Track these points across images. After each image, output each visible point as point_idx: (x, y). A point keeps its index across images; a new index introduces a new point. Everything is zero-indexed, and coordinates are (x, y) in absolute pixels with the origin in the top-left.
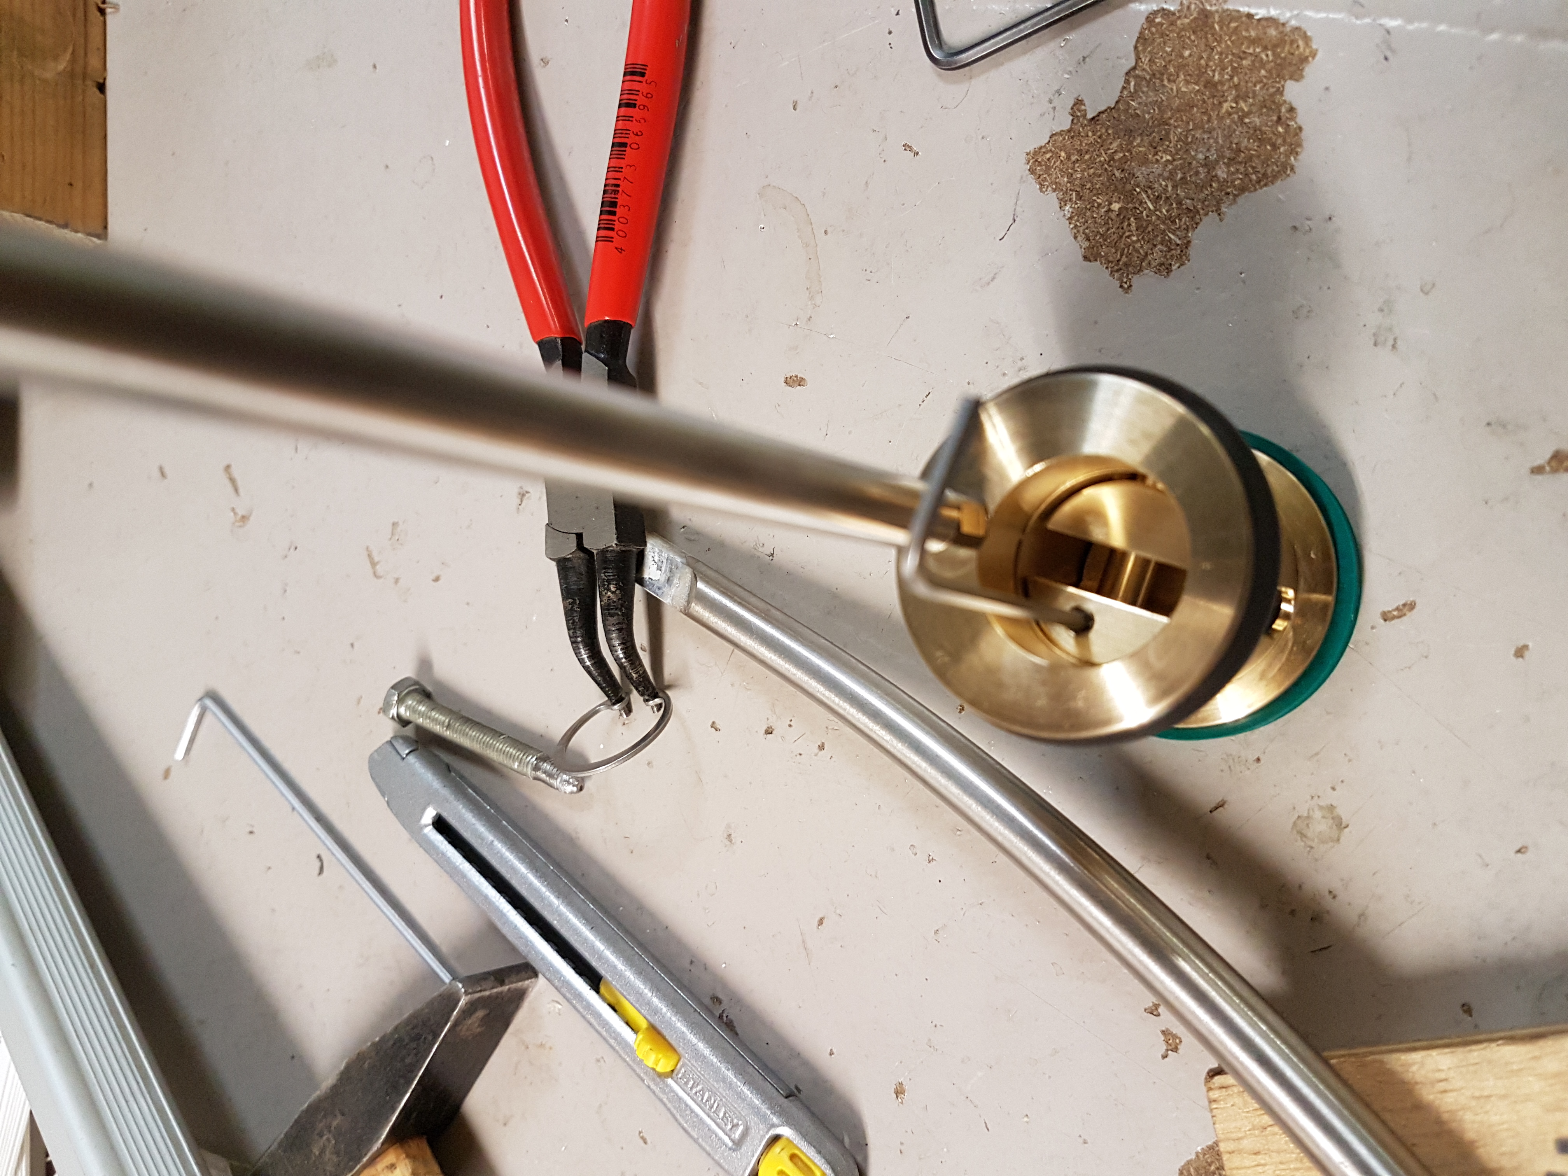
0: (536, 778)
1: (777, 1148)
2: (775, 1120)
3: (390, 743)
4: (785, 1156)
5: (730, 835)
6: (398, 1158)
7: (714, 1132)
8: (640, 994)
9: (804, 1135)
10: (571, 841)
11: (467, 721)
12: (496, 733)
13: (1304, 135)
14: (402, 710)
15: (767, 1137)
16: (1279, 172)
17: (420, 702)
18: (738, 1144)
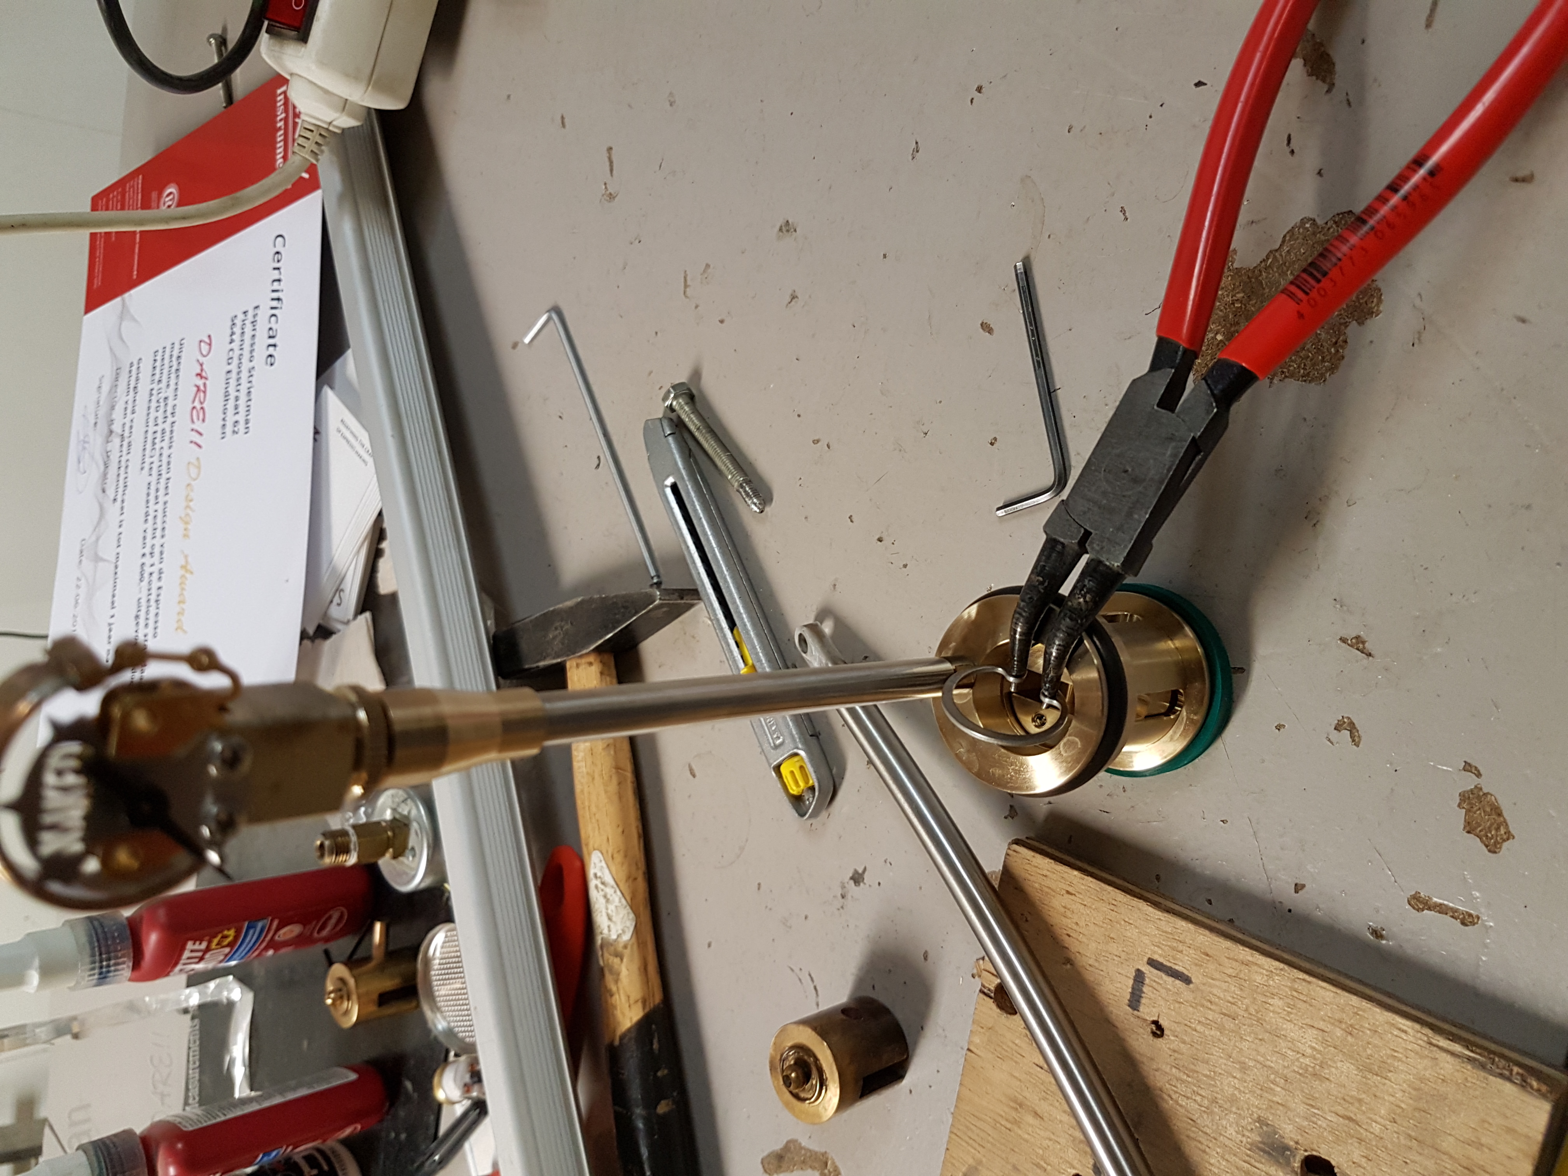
0: (738, 491)
1: (796, 759)
2: (800, 746)
3: (660, 419)
4: (798, 765)
5: (835, 585)
6: (595, 660)
7: (766, 735)
8: (754, 648)
9: (812, 760)
10: (747, 536)
11: (711, 431)
12: (725, 449)
13: (1343, 362)
14: (674, 403)
15: (791, 752)
16: (1316, 377)
17: (687, 404)
18: (776, 747)
